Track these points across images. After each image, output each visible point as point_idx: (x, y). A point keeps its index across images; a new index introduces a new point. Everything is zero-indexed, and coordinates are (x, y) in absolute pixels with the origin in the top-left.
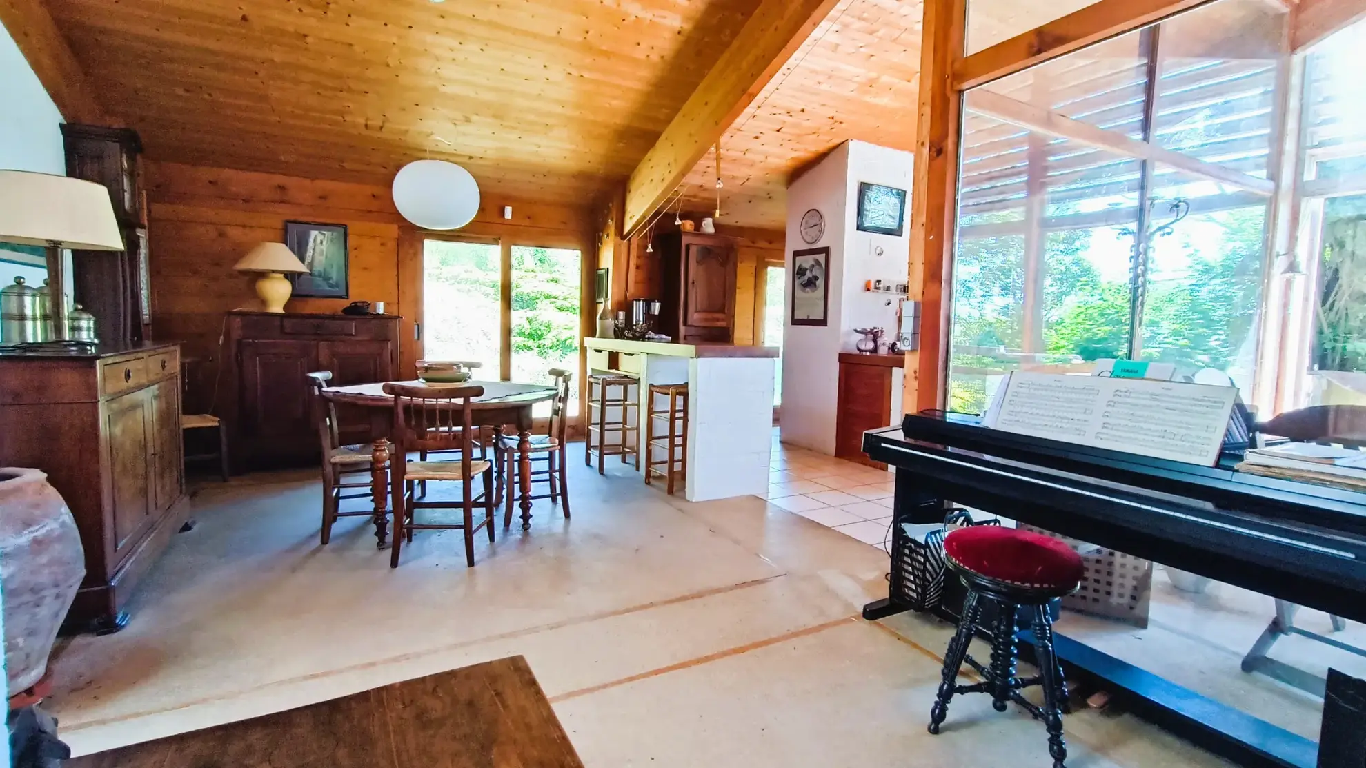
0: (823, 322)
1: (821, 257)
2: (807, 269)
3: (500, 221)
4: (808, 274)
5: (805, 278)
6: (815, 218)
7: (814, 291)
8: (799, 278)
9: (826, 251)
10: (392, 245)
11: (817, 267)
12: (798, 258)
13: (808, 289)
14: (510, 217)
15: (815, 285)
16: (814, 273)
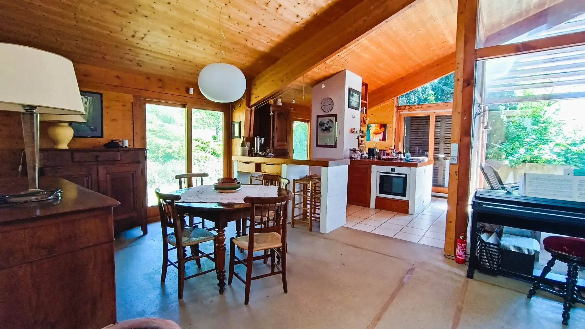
0: (335, 146)
1: (333, 119)
2: (325, 123)
3: (187, 95)
4: (325, 125)
5: (324, 127)
6: (329, 102)
7: (328, 133)
8: (321, 127)
9: (335, 116)
10: (129, 106)
11: (330, 122)
12: (319, 118)
13: (325, 132)
14: (192, 94)
15: (330, 130)
16: (329, 125)
